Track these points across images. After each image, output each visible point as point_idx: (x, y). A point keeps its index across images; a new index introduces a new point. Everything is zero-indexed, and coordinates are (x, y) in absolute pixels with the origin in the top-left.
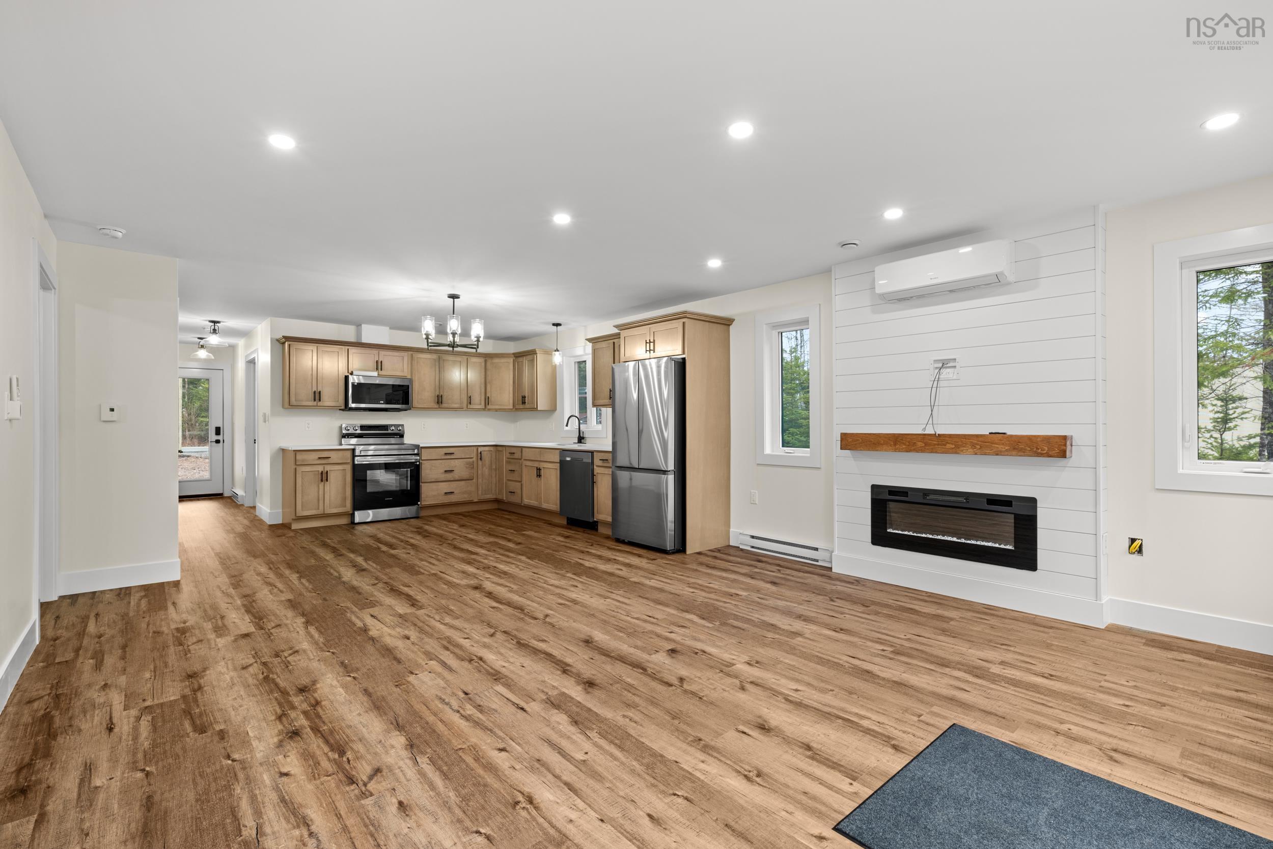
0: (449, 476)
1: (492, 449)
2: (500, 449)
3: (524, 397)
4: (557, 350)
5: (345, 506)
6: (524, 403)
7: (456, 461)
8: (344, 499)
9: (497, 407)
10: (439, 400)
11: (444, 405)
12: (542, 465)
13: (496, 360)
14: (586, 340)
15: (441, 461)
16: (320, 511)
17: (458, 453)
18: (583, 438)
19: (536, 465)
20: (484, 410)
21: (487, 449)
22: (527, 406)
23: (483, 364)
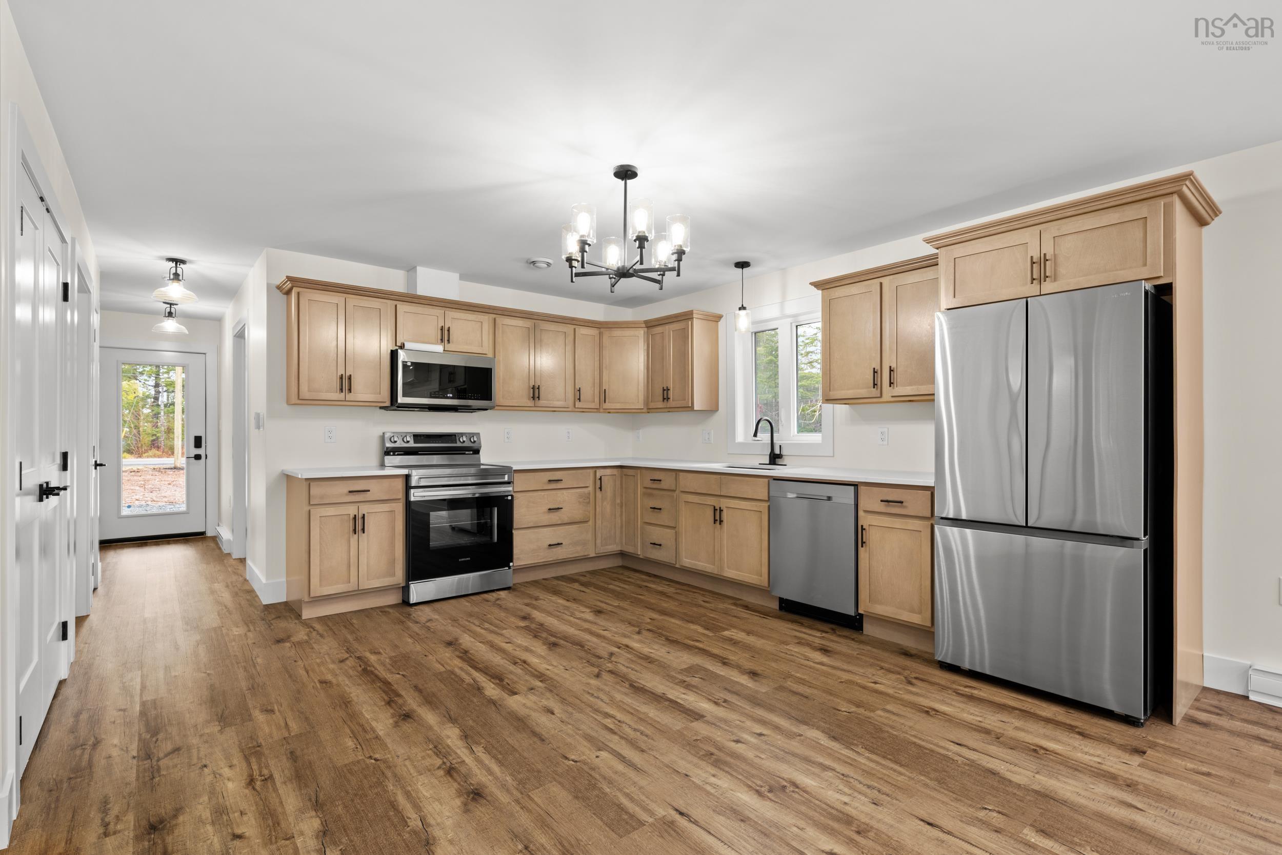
0: (555, 517)
1: (615, 471)
2: (631, 472)
3: (666, 390)
4: (743, 308)
5: (394, 575)
6: (666, 399)
7: (564, 492)
8: (393, 562)
9: (618, 406)
10: (535, 393)
11: (542, 402)
12: (724, 503)
13: (617, 333)
14: (811, 284)
15: (543, 493)
16: (352, 586)
17: (568, 480)
18: (780, 456)
19: (711, 501)
20: (597, 410)
21: (608, 471)
22: (671, 403)
23: (597, 339)
